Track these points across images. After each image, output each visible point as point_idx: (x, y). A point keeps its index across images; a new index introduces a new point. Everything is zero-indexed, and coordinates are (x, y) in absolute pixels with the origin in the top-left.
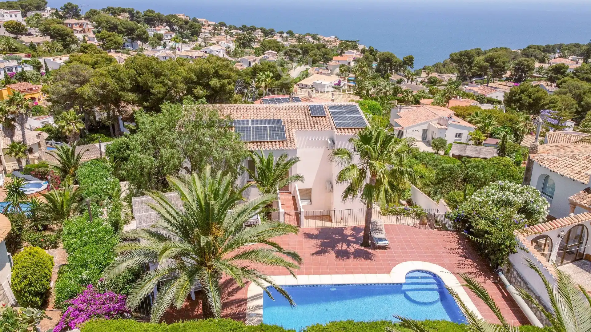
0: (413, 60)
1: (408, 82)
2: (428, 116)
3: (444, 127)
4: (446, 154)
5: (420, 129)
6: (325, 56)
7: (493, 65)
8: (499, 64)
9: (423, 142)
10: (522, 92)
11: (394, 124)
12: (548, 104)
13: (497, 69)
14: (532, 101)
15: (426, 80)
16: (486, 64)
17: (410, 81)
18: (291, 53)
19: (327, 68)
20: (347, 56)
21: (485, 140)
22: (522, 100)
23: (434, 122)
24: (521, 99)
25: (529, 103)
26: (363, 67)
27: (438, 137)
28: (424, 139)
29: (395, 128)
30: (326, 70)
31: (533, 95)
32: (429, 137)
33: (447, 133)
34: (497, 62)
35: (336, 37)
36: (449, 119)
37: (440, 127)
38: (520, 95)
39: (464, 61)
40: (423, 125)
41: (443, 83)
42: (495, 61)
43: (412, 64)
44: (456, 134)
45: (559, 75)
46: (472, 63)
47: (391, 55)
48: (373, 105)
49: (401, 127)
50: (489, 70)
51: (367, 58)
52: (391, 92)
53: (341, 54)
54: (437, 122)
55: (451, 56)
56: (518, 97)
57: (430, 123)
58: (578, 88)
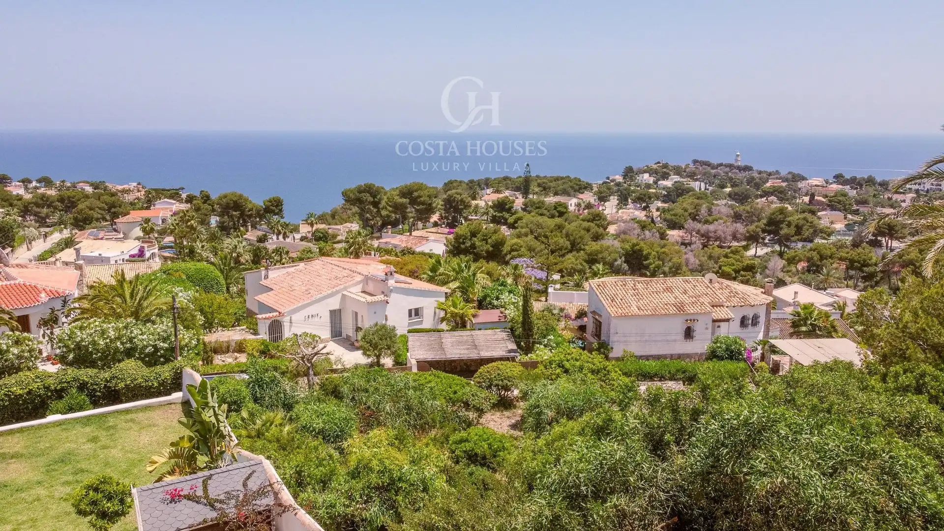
0: (282, 205)
1: (278, 239)
2: (336, 278)
3: (381, 297)
4: (400, 364)
5: (323, 310)
6: (113, 210)
7: (414, 201)
8: (422, 199)
9: (334, 341)
10: (474, 234)
11: (255, 309)
12: (510, 254)
13: (421, 207)
14: (491, 249)
15: (309, 235)
16: (404, 200)
17: (281, 237)
18: (38, 210)
19: (115, 230)
20: (159, 209)
21: (474, 316)
22: (475, 248)
23: (354, 290)
24: (473, 246)
25: (487, 252)
26: (189, 221)
27: (372, 323)
28: (337, 334)
29: (260, 316)
30: (114, 233)
31: (490, 238)
32: (348, 329)
33: (390, 311)
34: (420, 197)
35: (139, 184)
36: (389, 276)
37: (369, 298)
38: (471, 239)
39: (366, 200)
40: (329, 300)
41: (339, 238)
42: (416, 194)
43: (281, 210)
44: (410, 311)
45: (504, 213)
46: (379, 203)
47: (241, 196)
48: (198, 271)
49: (276, 311)
50: (409, 210)
51: (198, 209)
52: (247, 257)
53: (148, 208)
54: (359, 288)
55: (344, 194)
56: (468, 244)
57: (345, 293)
58: (539, 226)
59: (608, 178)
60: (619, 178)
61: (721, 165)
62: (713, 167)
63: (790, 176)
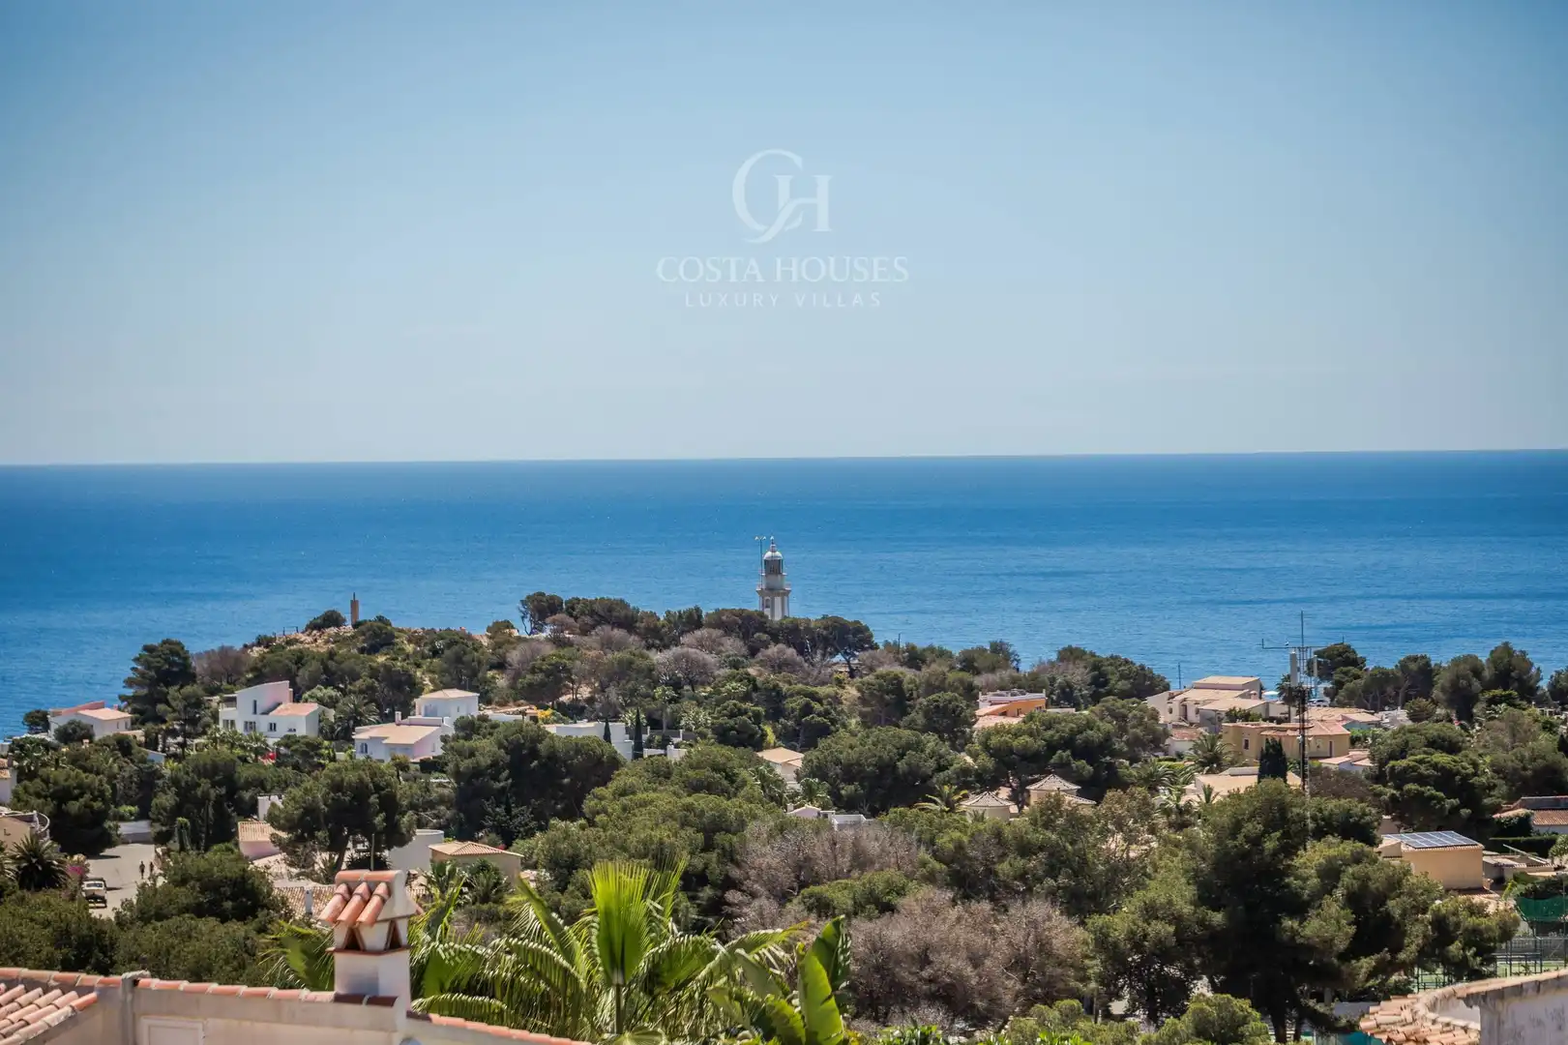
59: (38, 721)
60: (110, 718)
61: (692, 621)
62: (657, 635)
63: (1078, 675)
